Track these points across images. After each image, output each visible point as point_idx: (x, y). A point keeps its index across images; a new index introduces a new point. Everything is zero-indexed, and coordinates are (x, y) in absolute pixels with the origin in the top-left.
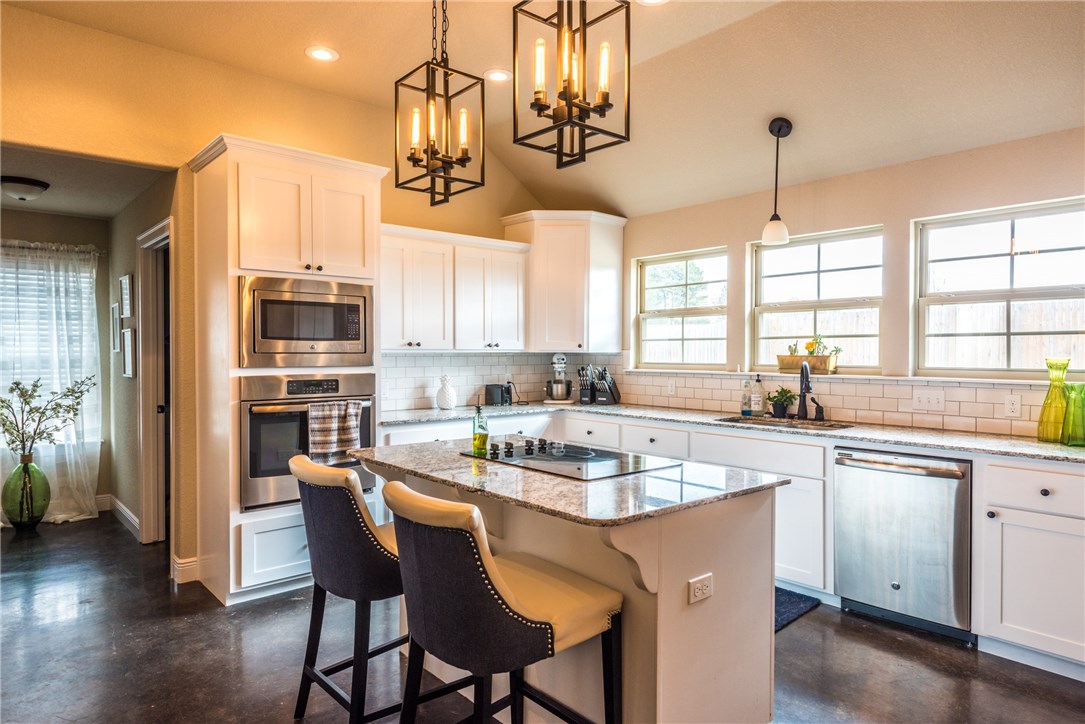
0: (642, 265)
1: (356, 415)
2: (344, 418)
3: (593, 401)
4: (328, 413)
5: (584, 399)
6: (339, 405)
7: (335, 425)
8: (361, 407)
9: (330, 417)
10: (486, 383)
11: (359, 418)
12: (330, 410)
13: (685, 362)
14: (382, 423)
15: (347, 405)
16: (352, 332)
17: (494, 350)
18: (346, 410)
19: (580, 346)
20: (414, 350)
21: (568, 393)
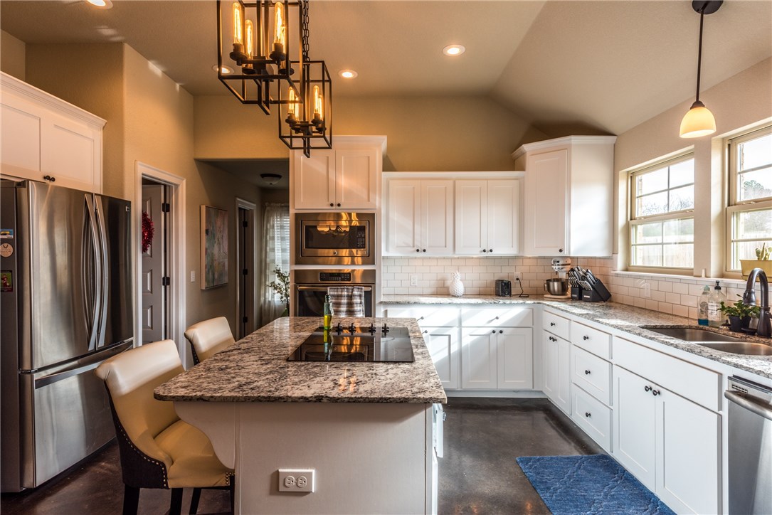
0: (632, 176)
1: (360, 296)
2: (350, 297)
3: (580, 298)
4: (340, 293)
5: (574, 295)
6: (348, 289)
7: (345, 301)
8: (363, 290)
9: (341, 296)
10: (496, 279)
11: (363, 298)
12: (342, 292)
13: (665, 266)
14: (381, 303)
15: (353, 289)
16: (360, 244)
17: (490, 254)
18: (352, 292)
19: (561, 251)
20: (421, 254)
21: (563, 290)
